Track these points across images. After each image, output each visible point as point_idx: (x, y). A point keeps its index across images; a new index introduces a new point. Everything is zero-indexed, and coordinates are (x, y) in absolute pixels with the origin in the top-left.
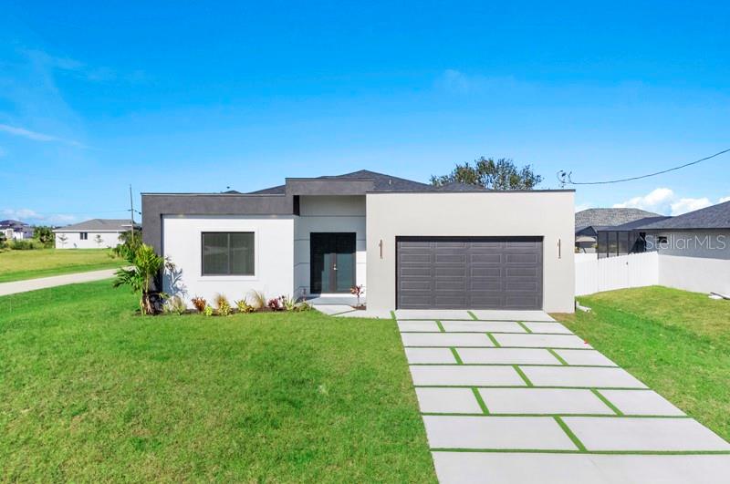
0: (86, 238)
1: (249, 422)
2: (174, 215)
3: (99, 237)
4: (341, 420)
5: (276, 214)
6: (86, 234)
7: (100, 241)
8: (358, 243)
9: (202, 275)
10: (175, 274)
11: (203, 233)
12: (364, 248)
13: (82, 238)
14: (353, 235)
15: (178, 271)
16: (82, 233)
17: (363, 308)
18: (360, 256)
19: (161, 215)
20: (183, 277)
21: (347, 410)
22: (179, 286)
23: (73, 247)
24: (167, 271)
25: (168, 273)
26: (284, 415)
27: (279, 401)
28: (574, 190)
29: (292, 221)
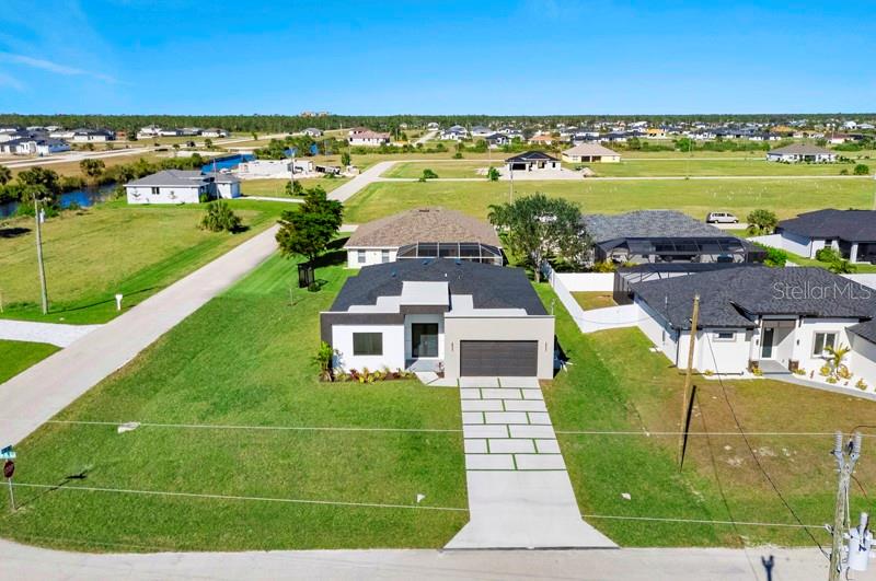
0: (158, 193)
1: (403, 458)
3: (172, 193)
4: (436, 457)
5: (395, 323)
6: (158, 188)
7: (174, 197)
8: (440, 329)
9: (354, 355)
10: (339, 355)
12: (443, 332)
13: (154, 192)
14: (437, 325)
16: (153, 188)
17: (442, 374)
18: (441, 337)
19: (331, 325)
21: (438, 453)
23: (146, 202)
24: (335, 354)
26: (415, 455)
27: (412, 449)
29: (402, 325)
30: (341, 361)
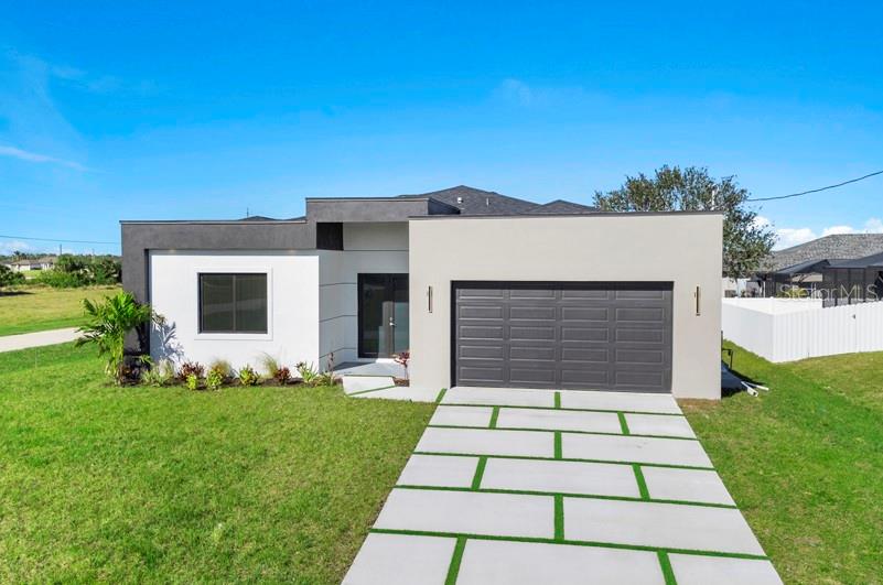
2: (163, 250)
5: (294, 249)
9: (201, 331)
10: (167, 329)
11: (200, 275)
15: (170, 325)
17: (405, 383)
19: (147, 251)
20: (178, 332)
22: (172, 346)
24: (156, 326)
25: (157, 328)
29: (317, 257)
30: (173, 343)
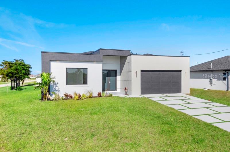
8: (117, 73)
10: (55, 84)
11: (67, 68)
19: (50, 61)
20: (59, 85)
22: (56, 89)
25: (52, 84)
28: (189, 57)
29: (102, 64)
